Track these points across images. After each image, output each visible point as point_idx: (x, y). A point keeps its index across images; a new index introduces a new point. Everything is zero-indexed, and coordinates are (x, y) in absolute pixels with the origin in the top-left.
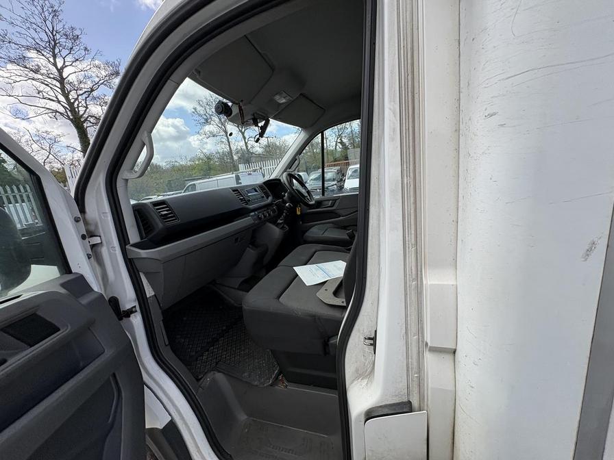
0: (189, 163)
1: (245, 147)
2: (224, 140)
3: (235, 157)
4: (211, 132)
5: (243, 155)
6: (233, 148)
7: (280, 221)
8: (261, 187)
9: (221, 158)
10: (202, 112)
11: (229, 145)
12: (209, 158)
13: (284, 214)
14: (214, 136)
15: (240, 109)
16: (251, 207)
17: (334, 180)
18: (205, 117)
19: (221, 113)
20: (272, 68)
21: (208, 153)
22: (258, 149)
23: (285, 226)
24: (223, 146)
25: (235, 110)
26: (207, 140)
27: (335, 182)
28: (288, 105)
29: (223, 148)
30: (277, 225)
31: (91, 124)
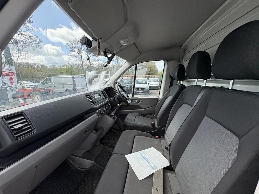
0: (61, 67)
1: (89, 64)
2: (80, 60)
3: (84, 68)
4: (74, 55)
5: (88, 67)
6: (84, 63)
7: (113, 114)
8: (103, 92)
9: (78, 67)
10: (71, 46)
11: (82, 62)
12: (71, 66)
13: (116, 110)
14: (75, 57)
15: (99, 44)
16: (97, 106)
17: (128, 83)
18: (72, 48)
19: (84, 44)
20: (126, 20)
21: (72, 64)
22: (95, 65)
23: (115, 116)
24: (79, 62)
25: (95, 44)
26: (72, 58)
27: (129, 84)
28: (127, 47)
29: (79, 63)
30: (111, 116)
31: (12, 43)
